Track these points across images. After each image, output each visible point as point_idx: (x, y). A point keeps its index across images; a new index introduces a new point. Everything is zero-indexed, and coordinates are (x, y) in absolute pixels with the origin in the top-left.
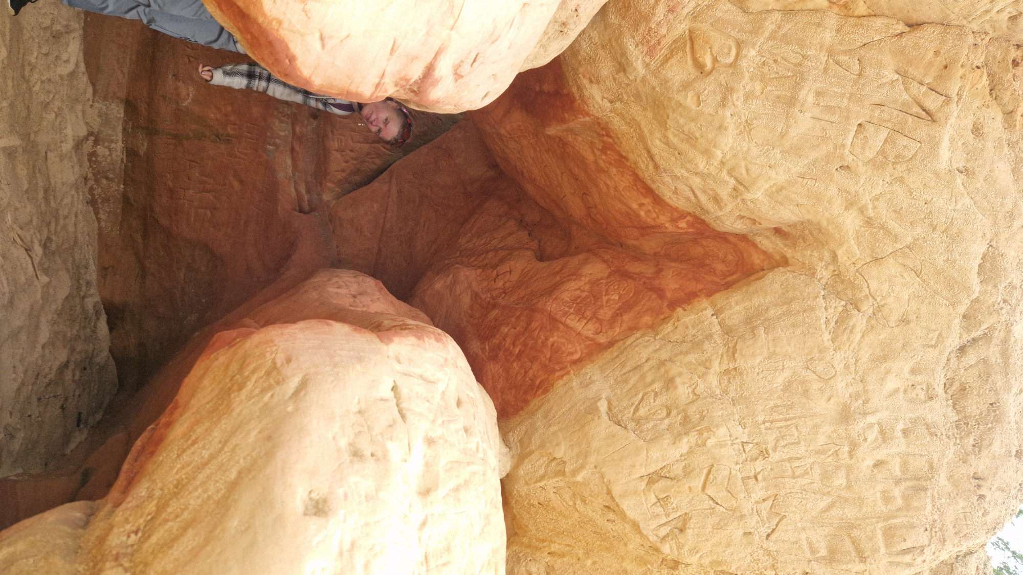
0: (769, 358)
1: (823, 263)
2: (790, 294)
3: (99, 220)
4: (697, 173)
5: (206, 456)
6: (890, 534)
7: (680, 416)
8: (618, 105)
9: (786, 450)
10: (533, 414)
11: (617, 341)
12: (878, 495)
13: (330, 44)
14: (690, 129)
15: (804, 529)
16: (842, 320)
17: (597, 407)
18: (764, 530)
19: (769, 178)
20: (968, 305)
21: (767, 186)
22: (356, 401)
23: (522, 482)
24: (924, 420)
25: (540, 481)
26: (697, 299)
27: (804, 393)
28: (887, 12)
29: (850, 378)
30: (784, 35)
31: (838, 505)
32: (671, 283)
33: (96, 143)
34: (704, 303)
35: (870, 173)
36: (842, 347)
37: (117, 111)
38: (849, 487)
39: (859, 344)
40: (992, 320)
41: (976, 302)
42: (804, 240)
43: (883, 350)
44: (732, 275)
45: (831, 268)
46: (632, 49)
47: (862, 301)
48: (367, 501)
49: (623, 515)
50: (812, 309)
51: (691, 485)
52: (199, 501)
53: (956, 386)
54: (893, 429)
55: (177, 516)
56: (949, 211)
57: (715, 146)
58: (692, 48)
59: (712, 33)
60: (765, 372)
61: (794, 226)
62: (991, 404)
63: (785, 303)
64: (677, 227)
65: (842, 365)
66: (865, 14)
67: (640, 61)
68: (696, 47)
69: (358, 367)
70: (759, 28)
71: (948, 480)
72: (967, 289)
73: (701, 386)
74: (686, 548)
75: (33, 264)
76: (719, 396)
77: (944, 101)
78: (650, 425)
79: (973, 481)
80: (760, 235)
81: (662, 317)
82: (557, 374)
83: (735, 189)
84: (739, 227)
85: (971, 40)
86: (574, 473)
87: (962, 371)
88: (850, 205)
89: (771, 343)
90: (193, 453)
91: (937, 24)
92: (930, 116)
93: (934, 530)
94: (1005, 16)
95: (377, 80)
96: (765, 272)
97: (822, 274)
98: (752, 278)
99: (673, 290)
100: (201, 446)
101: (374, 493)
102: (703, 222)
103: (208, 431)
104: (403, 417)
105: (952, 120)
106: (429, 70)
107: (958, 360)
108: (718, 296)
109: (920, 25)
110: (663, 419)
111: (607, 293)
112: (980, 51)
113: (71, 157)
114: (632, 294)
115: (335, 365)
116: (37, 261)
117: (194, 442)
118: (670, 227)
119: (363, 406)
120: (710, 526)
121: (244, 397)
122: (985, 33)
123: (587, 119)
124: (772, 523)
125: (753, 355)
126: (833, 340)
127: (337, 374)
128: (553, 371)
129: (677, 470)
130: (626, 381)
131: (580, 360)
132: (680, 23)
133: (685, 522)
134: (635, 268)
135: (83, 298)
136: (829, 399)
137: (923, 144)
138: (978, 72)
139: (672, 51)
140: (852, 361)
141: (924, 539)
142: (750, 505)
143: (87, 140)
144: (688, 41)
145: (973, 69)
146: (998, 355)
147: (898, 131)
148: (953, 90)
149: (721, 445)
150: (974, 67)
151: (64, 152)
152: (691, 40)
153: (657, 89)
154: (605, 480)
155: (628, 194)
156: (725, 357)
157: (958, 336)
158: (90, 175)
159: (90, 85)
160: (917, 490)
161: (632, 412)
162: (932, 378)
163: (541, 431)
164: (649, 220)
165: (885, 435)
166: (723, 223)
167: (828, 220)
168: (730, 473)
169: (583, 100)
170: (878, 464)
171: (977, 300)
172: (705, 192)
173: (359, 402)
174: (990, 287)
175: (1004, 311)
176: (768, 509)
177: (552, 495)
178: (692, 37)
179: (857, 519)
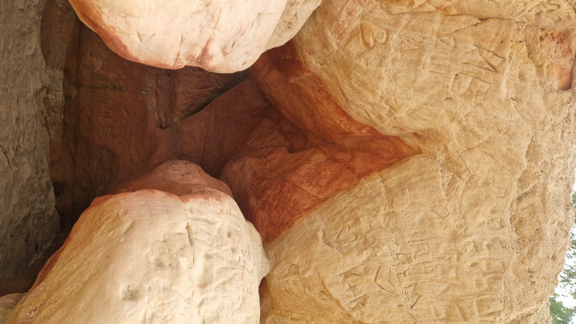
0: (412, 205)
1: (440, 152)
2: (423, 170)
3: (50, 134)
4: (368, 103)
5: (76, 267)
6: (480, 304)
7: (362, 239)
8: (325, 66)
9: (421, 258)
10: (282, 239)
11: (329, 197)
12: (474, 282)
13: (144, 39)
14: (363, 79)
15: (432, 302)
16: (452, 184)
17: (317, 235)
18: (410, 303)
19: (408, 105)
20: (521, 174)
21: (407, 110)
22: (162, 235)
23: (276, 278)
24: (499, 239)
25: (285, 278)
26: (372, 173)
27: (431, 225)
28: (468, 13)
29: (457, 216)
30: (412, 26)
31: (451, 288)
32: (359, 164)
33: (48, 92)
34: (376, 175)
35: (463, 101)
36: (452, 198)
37: (59, 74)
38: (457, 278)
39: (462, 197)
40: (535, 182)
41: (525, 172)
42: (430, 139)
43: (475, 200)
44: (392, 159)
45: (445, 154)
46: (330, 36)
47: (462, 173)
48: (164, 291)
49: (330, 296)
50: (435, 177)
51: (368, 278)
52: (68, 293)
53: (517, 220)
54: (481, 244)
55: (56, 302)
56: (508, 122)
57: (377, 88)
58: (362, 34)
59: (373, 26)
60: (409, 214)
61: (423, 131)
62: (537, 230)
63: (420, 175)
64: (362, 133)
65: (452, 209)
66: (456, 13)
67: (334, 42)
68: (364, 34)
69: (165, 216)
70: (398, 23)
71: (514, 273)
72: (520, 165)
73: (374, 222)
74: (366, 314)
75: (8, 161)
76: (384, 228)
77: (502, 60)
78: (346, 245)
79: (528, 273)
80: (406, 136)
81: (354, 183)
82: (296, 217)
83: (390, 112)
84: (394, 132)
85: (515, 26)
86: (304, 272)
87: (520, 211)
88: (453, 119)
89: (412, 197)
90: (69, 266)
91: (496, 18)
92: (495, 70)
93: (506, 302)
94: (533, 13)
95: (176, 57)
96: (409, 157)
97: (440, 158)
98: (403, 161)
99: (360, 168)
100: (74, 262)
101: (169, 286)
102: (375, 130)
103: (78, 253)
104: (191, 243)
105: (507, 71)
106: (205, 51)
107: (517, 205)
108: (384, 171)
109: (487, 19)
110: (353, 241)
111: (325, 171)
112: (521, 32)
113: (32, 100)
114: (338, 171)
115: (152, 215)
116: (11, 159)
117: (71, 260)
118: (358, 134)
119: (167, 237)
120: (379, 302)
121: (99, 234)
122: (523, 22)
123: (309, 74)
124: (414, 299)
125: (403, 204)
126: (447, 195)
127: (152, 220)
128: (294, 215)
129: (361, 270)
130: (333, 220)
131: (309, 209)
132: (355, 21)
133: (365, 300)
134: (340, 156)
135: (40, 179)
136: (445, 229)
137: (491, 85)
138: (521, 44)
139: (352, 36)
140: (458, 207)
141: (500, 307)
142: (401, 289)
143: (43, 91)
144: (360, 31)
145: (518, 43)
146: (540, 202)
147: (477, 77)
148: (507, 55)
149: (385, 255)
150: (518, 41)
151: (29, 98)
152: (362, 30)
153: (345, 57)
154: (321, 276)
155: (334, 115)
156: (387, 206)
157: (517, 191)
158: (44, 110)
159: (44, 60)
160: (496, 279)
161: (336, 238)
162: (503, 215)
163: (286, 249)
164: (346, 129)
165: (477, 248)
166: (385, 130)
167: (441, 127)
168: (390, 271)
169: (306, 64)
170: (474, 265)
171: (526, 171)
172: (374, 113)
173: (164, 236)
174: (533, 164)
175: (541, 177)
176: (412, 292)
177: (292, 286)
178: (362, 28)
179: (462, 296)
